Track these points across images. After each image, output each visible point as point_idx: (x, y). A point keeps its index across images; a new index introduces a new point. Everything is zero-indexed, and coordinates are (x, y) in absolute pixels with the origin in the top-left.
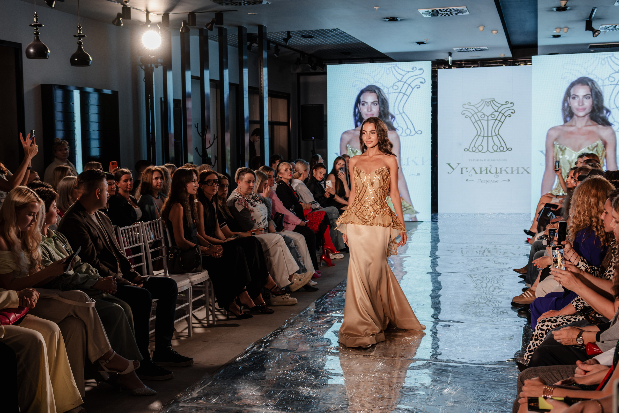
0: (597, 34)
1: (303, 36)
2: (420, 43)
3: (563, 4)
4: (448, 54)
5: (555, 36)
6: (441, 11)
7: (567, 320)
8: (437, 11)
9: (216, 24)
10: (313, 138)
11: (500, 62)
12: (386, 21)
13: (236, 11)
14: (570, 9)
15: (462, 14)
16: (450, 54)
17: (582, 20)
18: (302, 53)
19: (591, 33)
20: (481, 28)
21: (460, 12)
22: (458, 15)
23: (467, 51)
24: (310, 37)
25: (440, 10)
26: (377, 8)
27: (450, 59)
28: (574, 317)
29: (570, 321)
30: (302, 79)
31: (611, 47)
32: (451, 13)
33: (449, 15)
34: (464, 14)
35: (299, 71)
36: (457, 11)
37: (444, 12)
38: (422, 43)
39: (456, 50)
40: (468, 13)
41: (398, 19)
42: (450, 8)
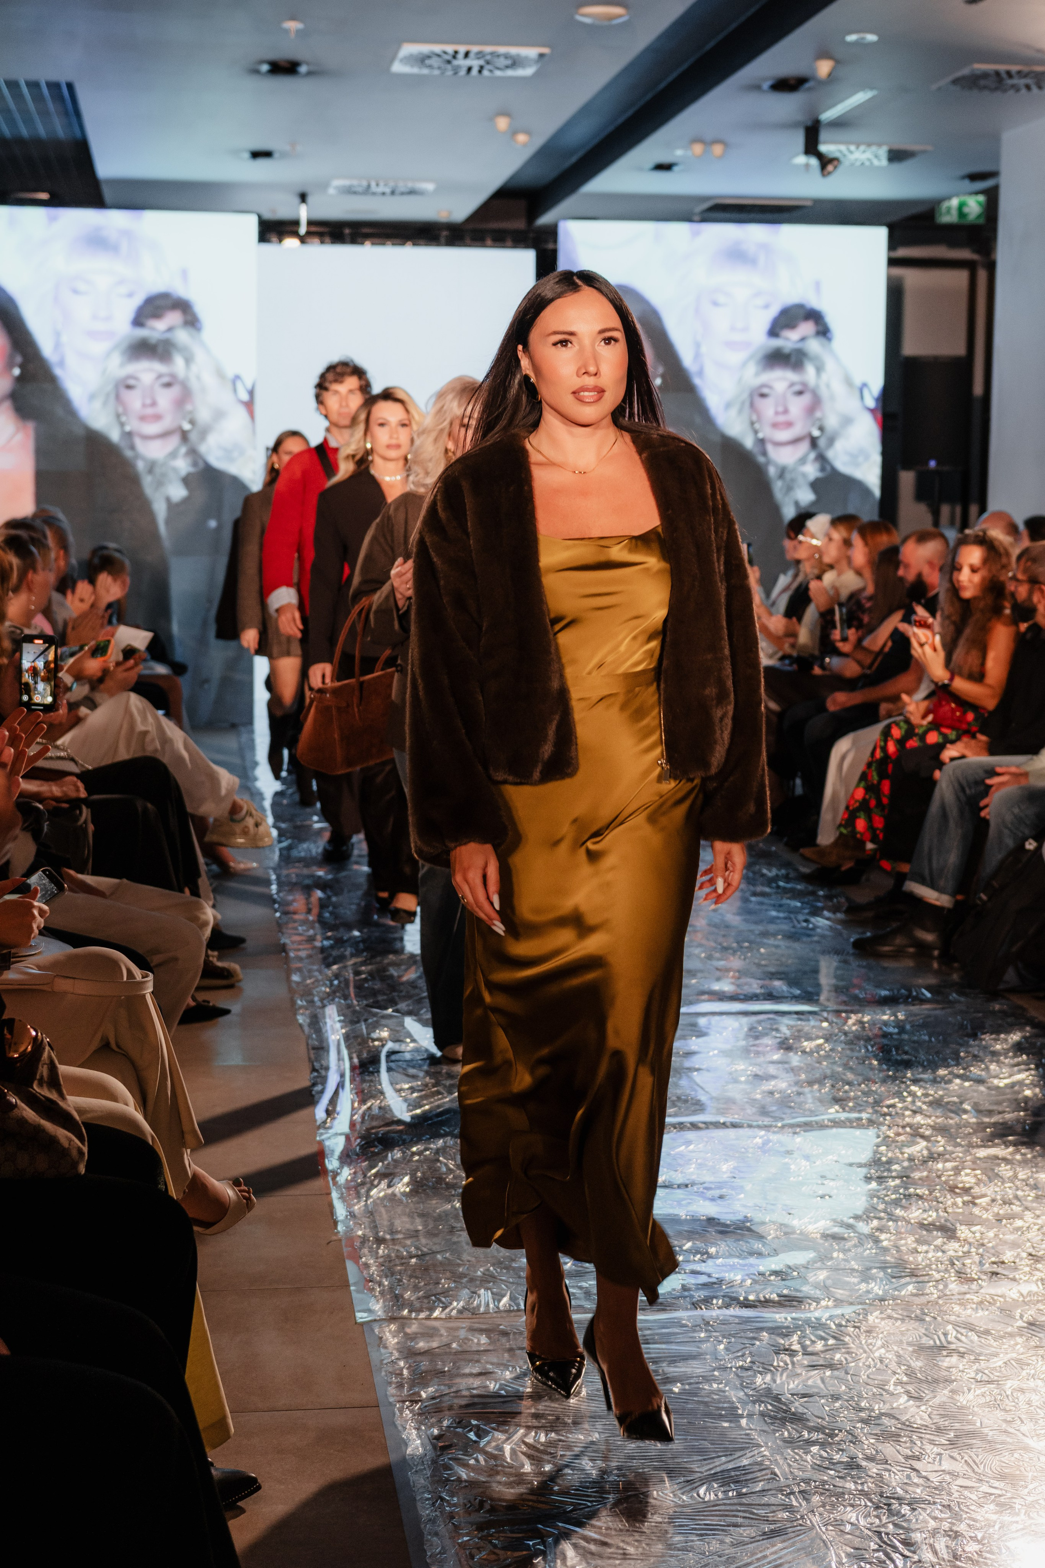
0: (830, 168)
2: (256, 155)
4: (297, 200)
5: (661, 167)
6: (466, 58)
12: (257, 72)
15: (510, 73)
16: (304, 197)
17: (792, 125)
19: (814, 162)
20: (502, 123)
21: (515, 62)
22: (498, 73)
23: (367, 191)
25: (467, 52)
26: (292, 26)
27: (303, 214)
32: (488, 61)
33: (469, 73)
34: (517, 72)
36: (509, 62)
37: (468, 62)
38: (267, 154)
39: (337, 188)
40: (528, 71)
41: (303, 69)
42: (502, 50)
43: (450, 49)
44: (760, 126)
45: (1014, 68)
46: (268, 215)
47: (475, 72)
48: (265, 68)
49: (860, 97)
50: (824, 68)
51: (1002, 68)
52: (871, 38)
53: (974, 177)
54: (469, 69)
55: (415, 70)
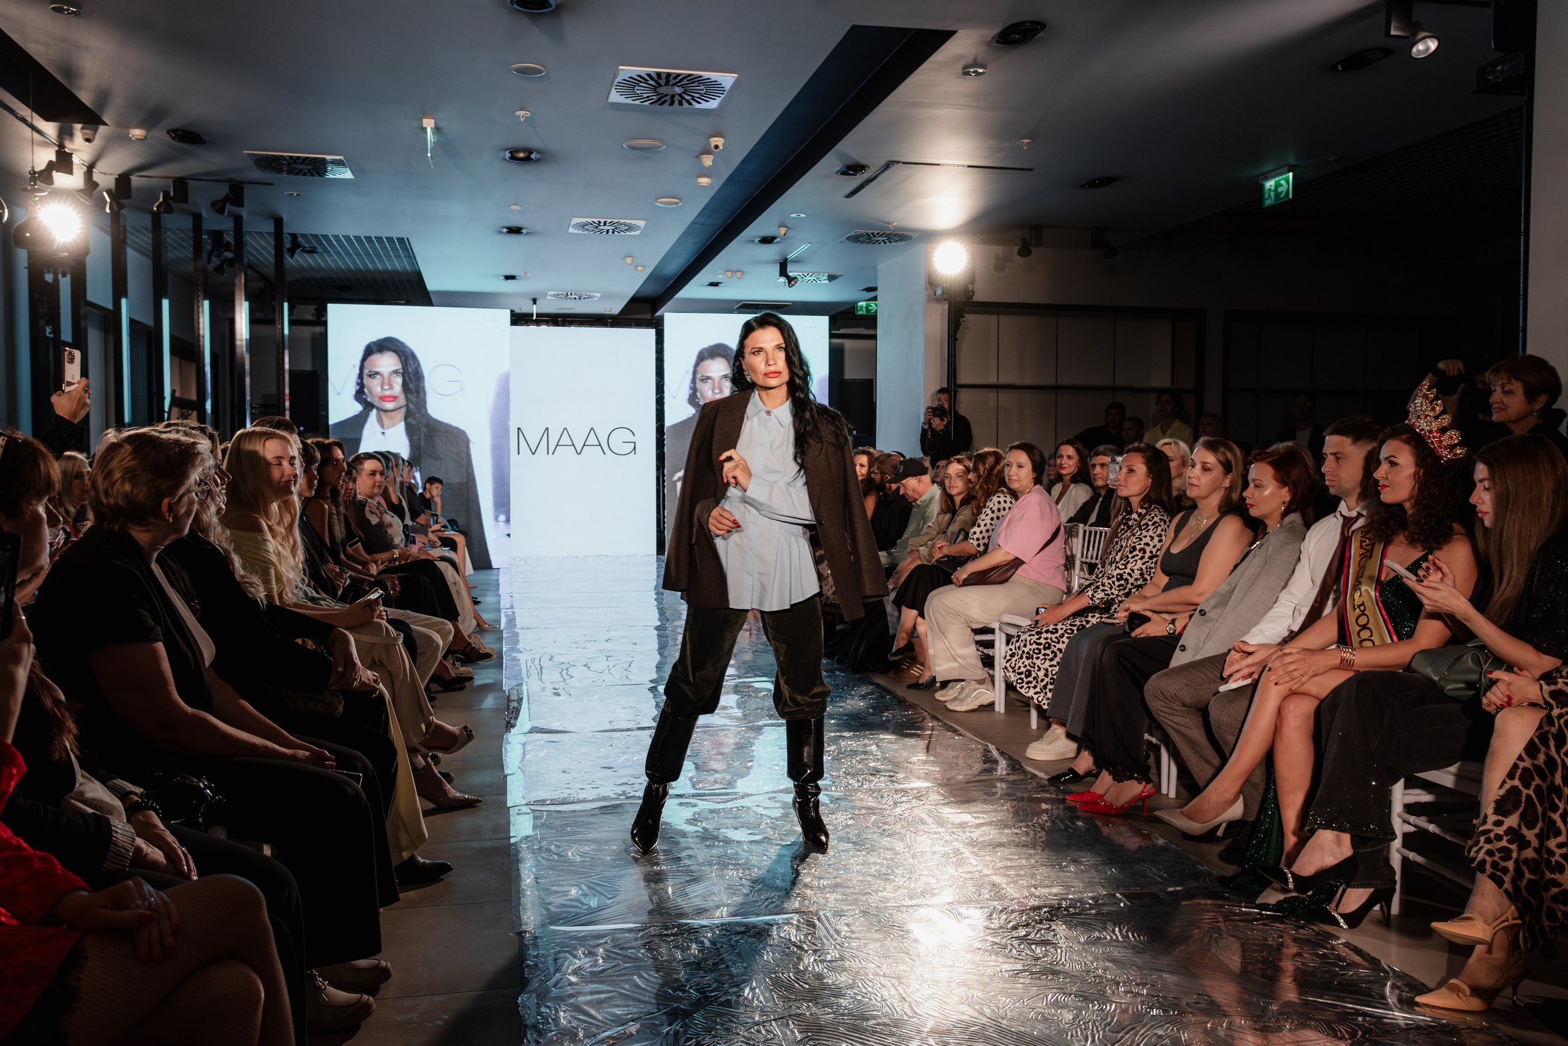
0: (793, 283)
2: (507, 278)
4: (531, 303)
5: (712, 284)
7: (1070, 625)
8: (598, 223)
9: (231, 204)
12: (502, 232)
13: (272, 184)
14: (777, 242)
15: (628, 233)
16: (535, 301)
17: (774, 262)
19: (784, 280)
20: (629, 260)
21: (630, 228)
22: (624, 233)
23: (566, 297)
24: (312, 251)
26: (515, 208)
27: (535, 310)
28: (1078, 620)
29: (1075, 625)
32: (616, 229)
34: (633, 233)
36: (627, 228)
37: (606, 228)
38: (513, 278)
39: (551, 295)
40: (638, 233)
41: (524, 231)
42: (622, 221)
43: (596, 221)
44: (758, 262)
45: (876, 232)
46: (517, 311)
47: (610, 233)
48: (505, 230)
49: (804, 247)
50: (783, 231)
51: (870, 232)
52: (803, 215)
53: (869, 290)
54: (608, 231)
55: (581, 232)
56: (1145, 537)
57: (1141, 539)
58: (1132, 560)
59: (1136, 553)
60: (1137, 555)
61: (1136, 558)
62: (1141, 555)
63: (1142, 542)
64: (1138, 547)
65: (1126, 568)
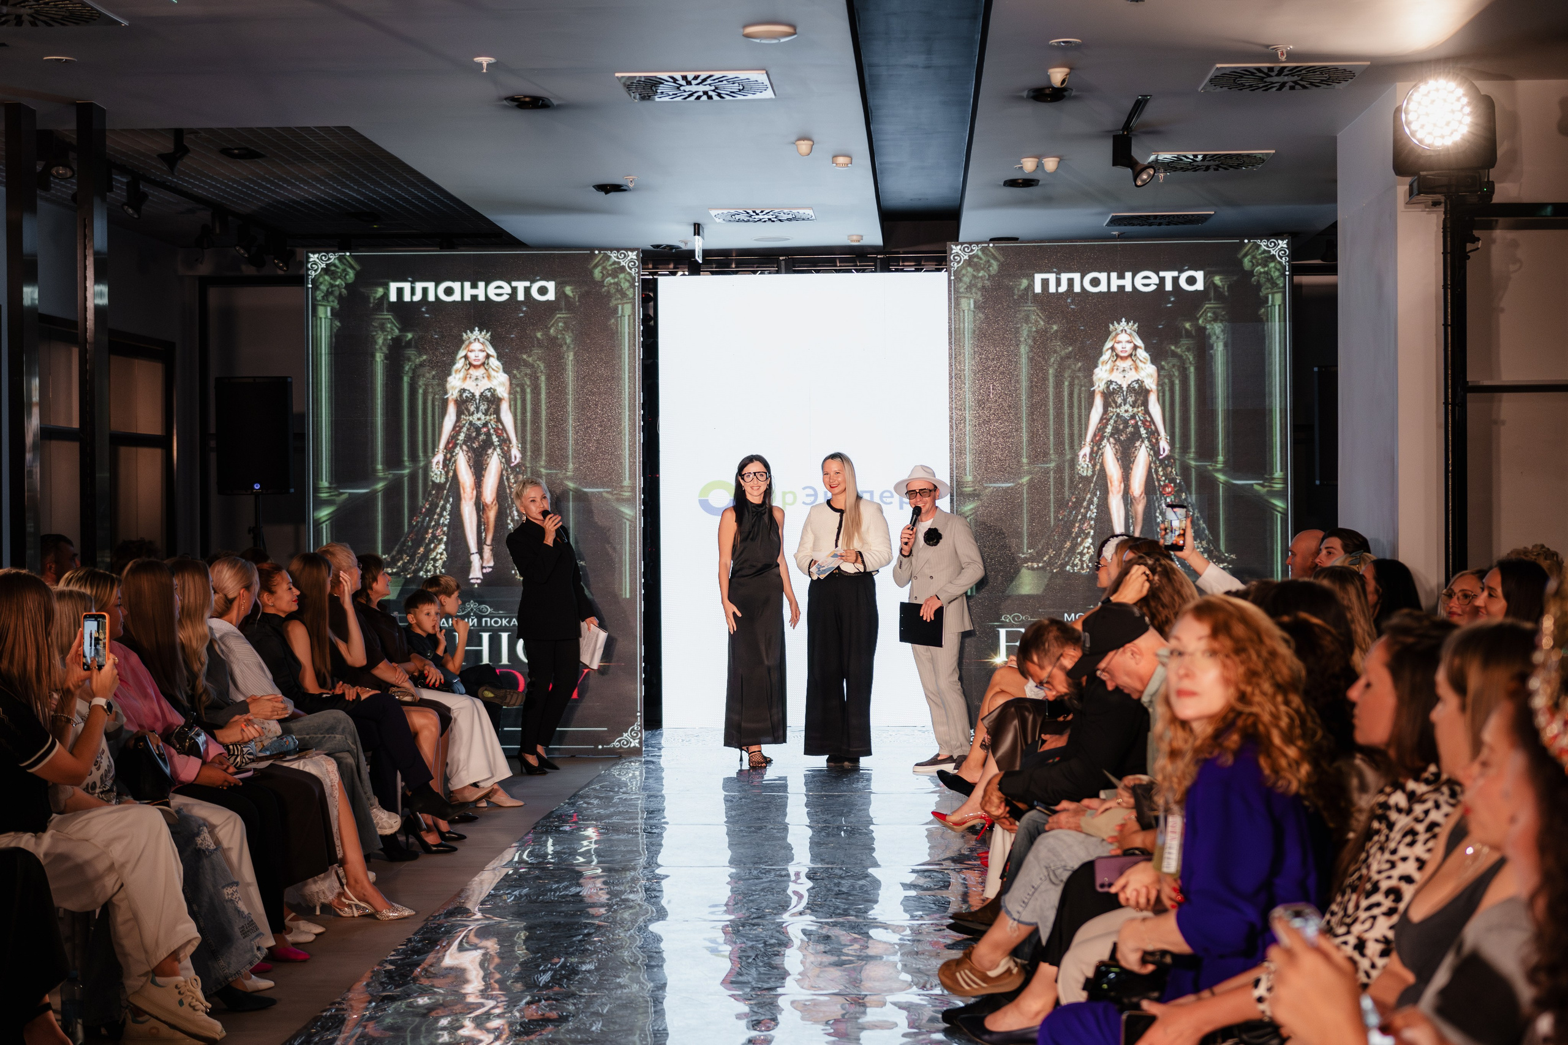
0: (1145, 177)
1: (226, 152)
2: (608, 189)
3: (1057, 75)
4: (691, 230)
5: (1017, 183)
6: (689, 83)
8: (675, 80)
10: (257, 487)
11: (842, 260)
12: (508, 108)
14: (1075, 98)
15: (750, 97)
16: (697, 229)
17: (1103, 135)
18: (219, 210)
20: (804, 146)
21: (744, 86)
22: (740, 97)
23: (750, 219)
24: (249, 154)
25: (684, 78)
26: (484, 60)
27: (698, 245)
30: (214, 295)
31: (1169, 224)
32: (719, 87)
33: (710, 97)
34: (758, 96)
35: (205, 269)
36: (738, 86)
37: (698, 88)
38: (616, 188)
39: (721, 217)
40: (768, 94)
41: (551, 103)
42: (717, 74)
43: (666, 76)
45: (1261, 66)
47: (715, 97)
48: (511, 104)
56: (1404, 859)
57: (1393, 865)
58: (1363, 915)
59: (1378, 897)
60: (1378, 905)
61: (1375, 911)
62: (1387, 903)
63: (1396, 873)
64: (1385, 885)
65: (1348, 932)
